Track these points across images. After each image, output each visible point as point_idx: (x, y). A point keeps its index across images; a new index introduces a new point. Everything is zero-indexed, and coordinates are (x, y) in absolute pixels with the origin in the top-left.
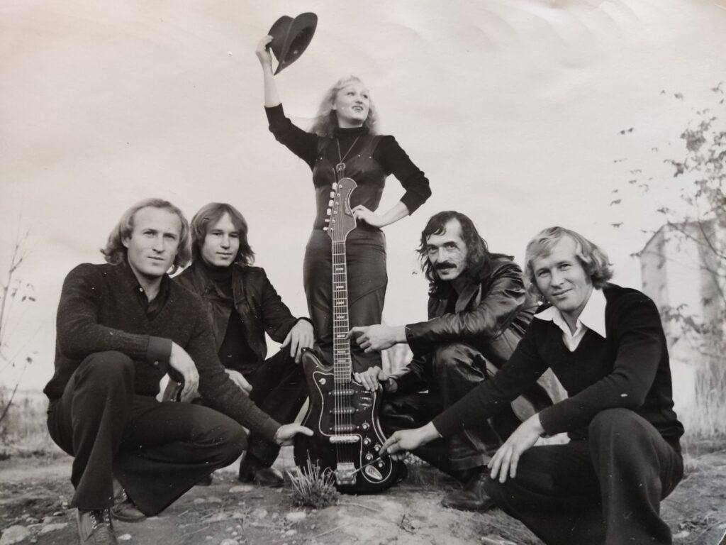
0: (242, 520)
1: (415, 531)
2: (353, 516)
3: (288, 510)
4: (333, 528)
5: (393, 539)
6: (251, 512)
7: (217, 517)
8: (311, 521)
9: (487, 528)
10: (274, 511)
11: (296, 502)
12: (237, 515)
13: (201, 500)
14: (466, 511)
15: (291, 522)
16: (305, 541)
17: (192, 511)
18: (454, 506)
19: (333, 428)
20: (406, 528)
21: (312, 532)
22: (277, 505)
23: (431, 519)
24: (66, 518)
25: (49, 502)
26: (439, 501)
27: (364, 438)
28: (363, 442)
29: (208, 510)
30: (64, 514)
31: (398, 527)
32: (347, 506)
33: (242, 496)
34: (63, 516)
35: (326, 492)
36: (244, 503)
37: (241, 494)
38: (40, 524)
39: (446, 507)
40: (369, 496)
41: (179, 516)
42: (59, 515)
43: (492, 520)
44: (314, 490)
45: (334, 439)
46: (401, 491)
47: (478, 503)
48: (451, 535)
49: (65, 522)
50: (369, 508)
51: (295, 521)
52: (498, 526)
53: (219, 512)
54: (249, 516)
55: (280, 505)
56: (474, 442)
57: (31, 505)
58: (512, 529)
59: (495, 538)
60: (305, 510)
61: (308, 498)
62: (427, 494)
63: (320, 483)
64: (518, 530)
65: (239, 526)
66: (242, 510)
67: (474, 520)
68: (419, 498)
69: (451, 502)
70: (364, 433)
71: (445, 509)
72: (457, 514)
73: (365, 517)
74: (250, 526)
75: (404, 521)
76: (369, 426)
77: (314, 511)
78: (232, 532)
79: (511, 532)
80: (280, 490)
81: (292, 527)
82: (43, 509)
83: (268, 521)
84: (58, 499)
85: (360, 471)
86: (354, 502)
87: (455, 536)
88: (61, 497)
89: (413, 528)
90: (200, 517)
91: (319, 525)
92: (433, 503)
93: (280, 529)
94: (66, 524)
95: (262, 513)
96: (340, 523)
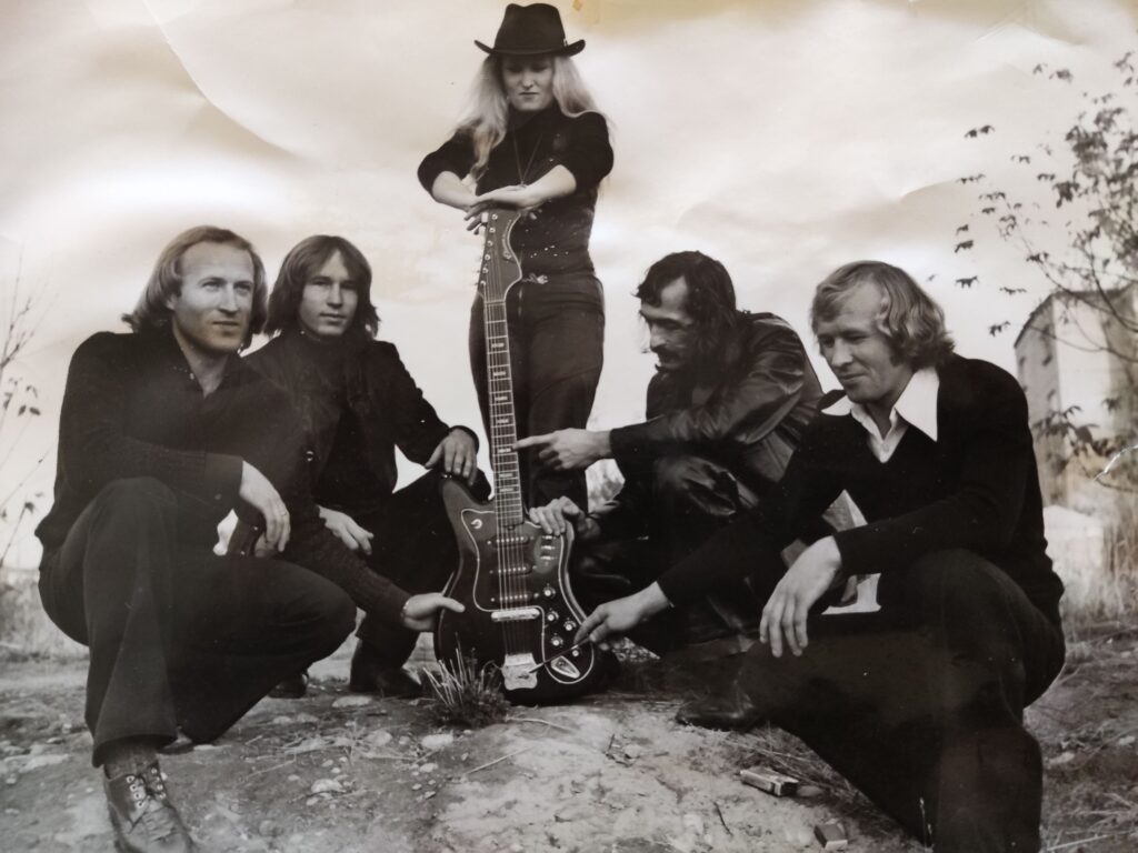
0: (350, 749)
1: (631, 761)
2: (528, 738)
3: (425, 731)
4: (496, 758)
5: (594, 775)
6: (366, 735)
7: (308, 744)
8: (462, 748)
9: (749, 755)
10: (404, 734)
11: (438, 718)
12: (341, 741)
13: (286, 720)
14: (716, 730)
15: (430, 750)
16: (450, 779)
17: (269, 736)
18: (697, 722)
19: (497, 599)
20: (616, 756)
21: (461, 765)
22: (409, 724)
23: (657, 742)
24: (67, 748)
25: (42, 724)
26: (673, 715)
27: (547, 612)
28: (546, 618)
29: (296, 734)
30: (64, 741)
31: (604, 755)
32: (521, 723)
33: (351, 712)
34: (62, 744)
35: (486, 701)
36: (354, 723)
37: (351, 709)
38: (24, 757)
39: (685, 725)
40: (557, 708)
41: (247, 743)
42: (57, 743)
43: (758, 744)
44: (468, 698)
45: (497, 615)
46: (610, 700)
47: (735, 715)
48: (691, 769)
49: (65, 752)
50: (556, 725)
51: (435, 748)
52: (770, 753)
53: (313, 737)
54: (361, 742)
55: (412, 724)
56: (725, 617)
57: (14, 726)
58: (791, 759)
59: (760, 772)
60: (452, 731)
61: (458, 710)
62: (653, 705)
63: (477, 686)
64: (799, 759)
65: (343, 759)
66: (350, 734)
67: (729, 743)
68: (639, 710)
69: (692, 716)
70: (547, 604)
71: (681, 727)
72: (700, 734)
73: (549, 740)
74: (361, 758)
75: (614, 745)
76: (554, 592)
77: (467, 732)
78: (331, 768)
79: (789, 763)
80: (415, 702)
81: (431, 760)
82: (31, 733)
83: (391, 749)
84: (58, 718)
85: (543, 667)
86: (533, 717)
87: (697, 769)
88: (63, 716)
89: (627, 757)
90: (281, 745)
91: (473, 754)
92: (663, 717)
93: (411, 762)
94: (66, 756)
95: (382, 737)
96: (508, 750)
